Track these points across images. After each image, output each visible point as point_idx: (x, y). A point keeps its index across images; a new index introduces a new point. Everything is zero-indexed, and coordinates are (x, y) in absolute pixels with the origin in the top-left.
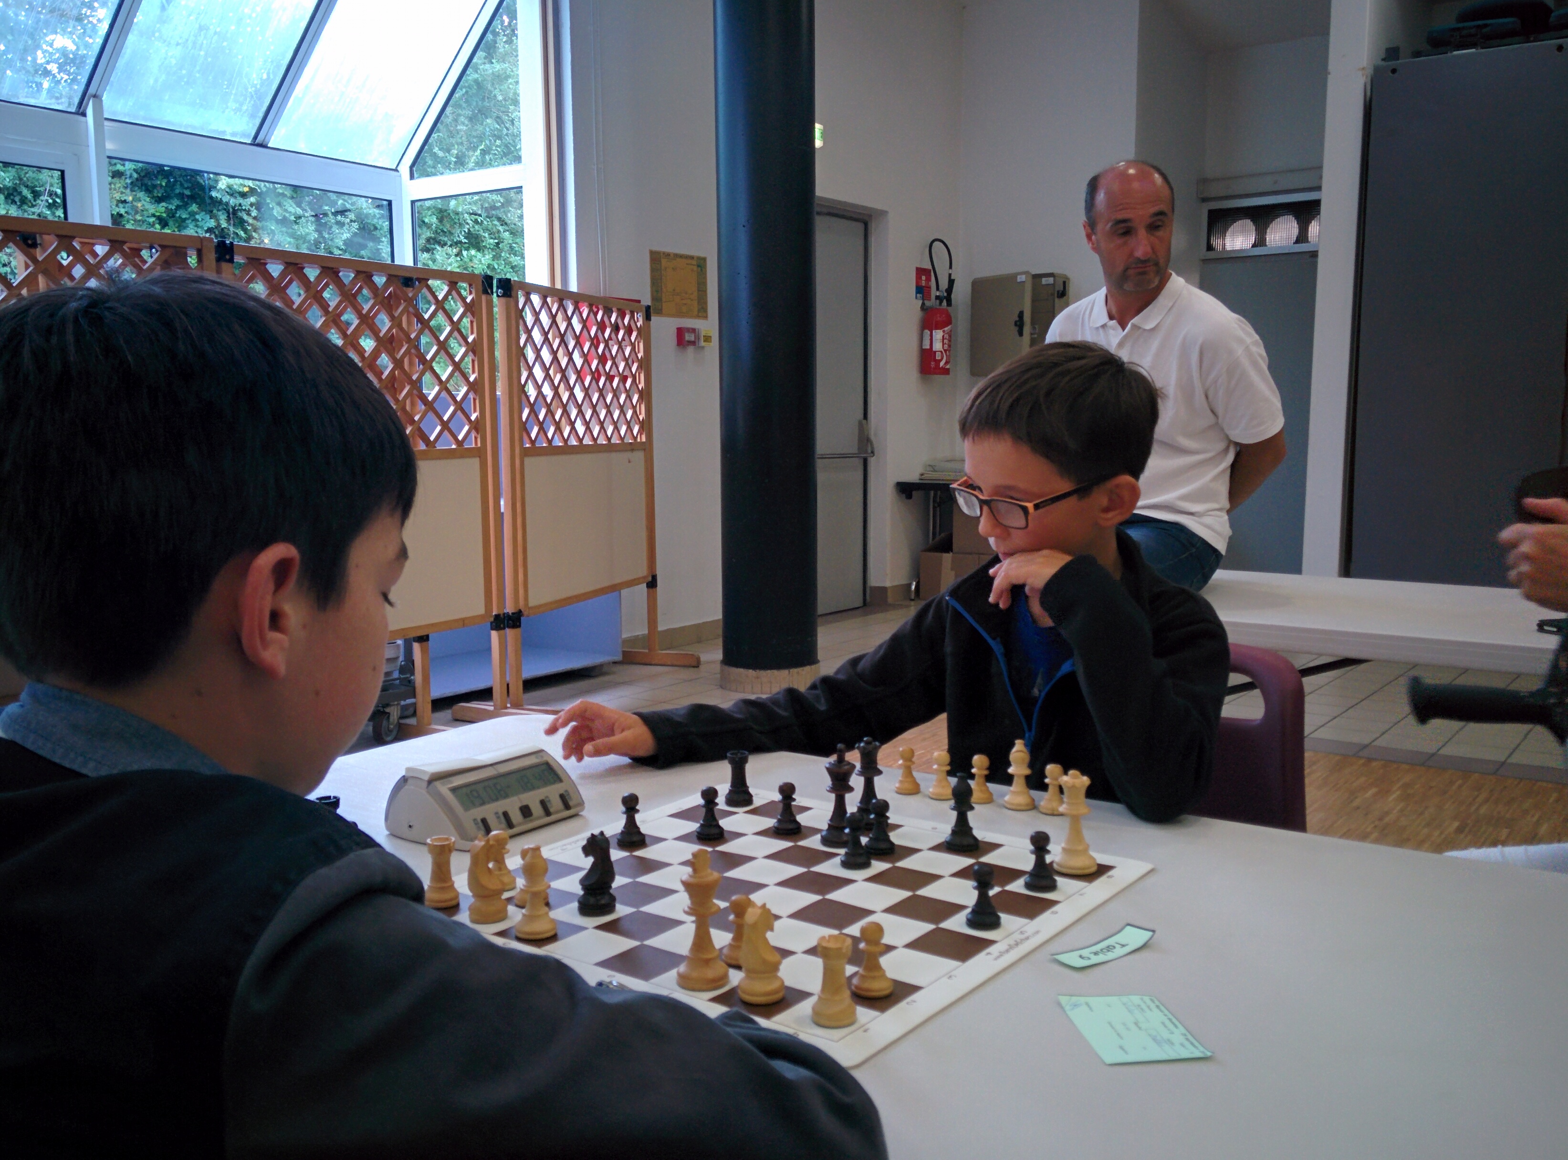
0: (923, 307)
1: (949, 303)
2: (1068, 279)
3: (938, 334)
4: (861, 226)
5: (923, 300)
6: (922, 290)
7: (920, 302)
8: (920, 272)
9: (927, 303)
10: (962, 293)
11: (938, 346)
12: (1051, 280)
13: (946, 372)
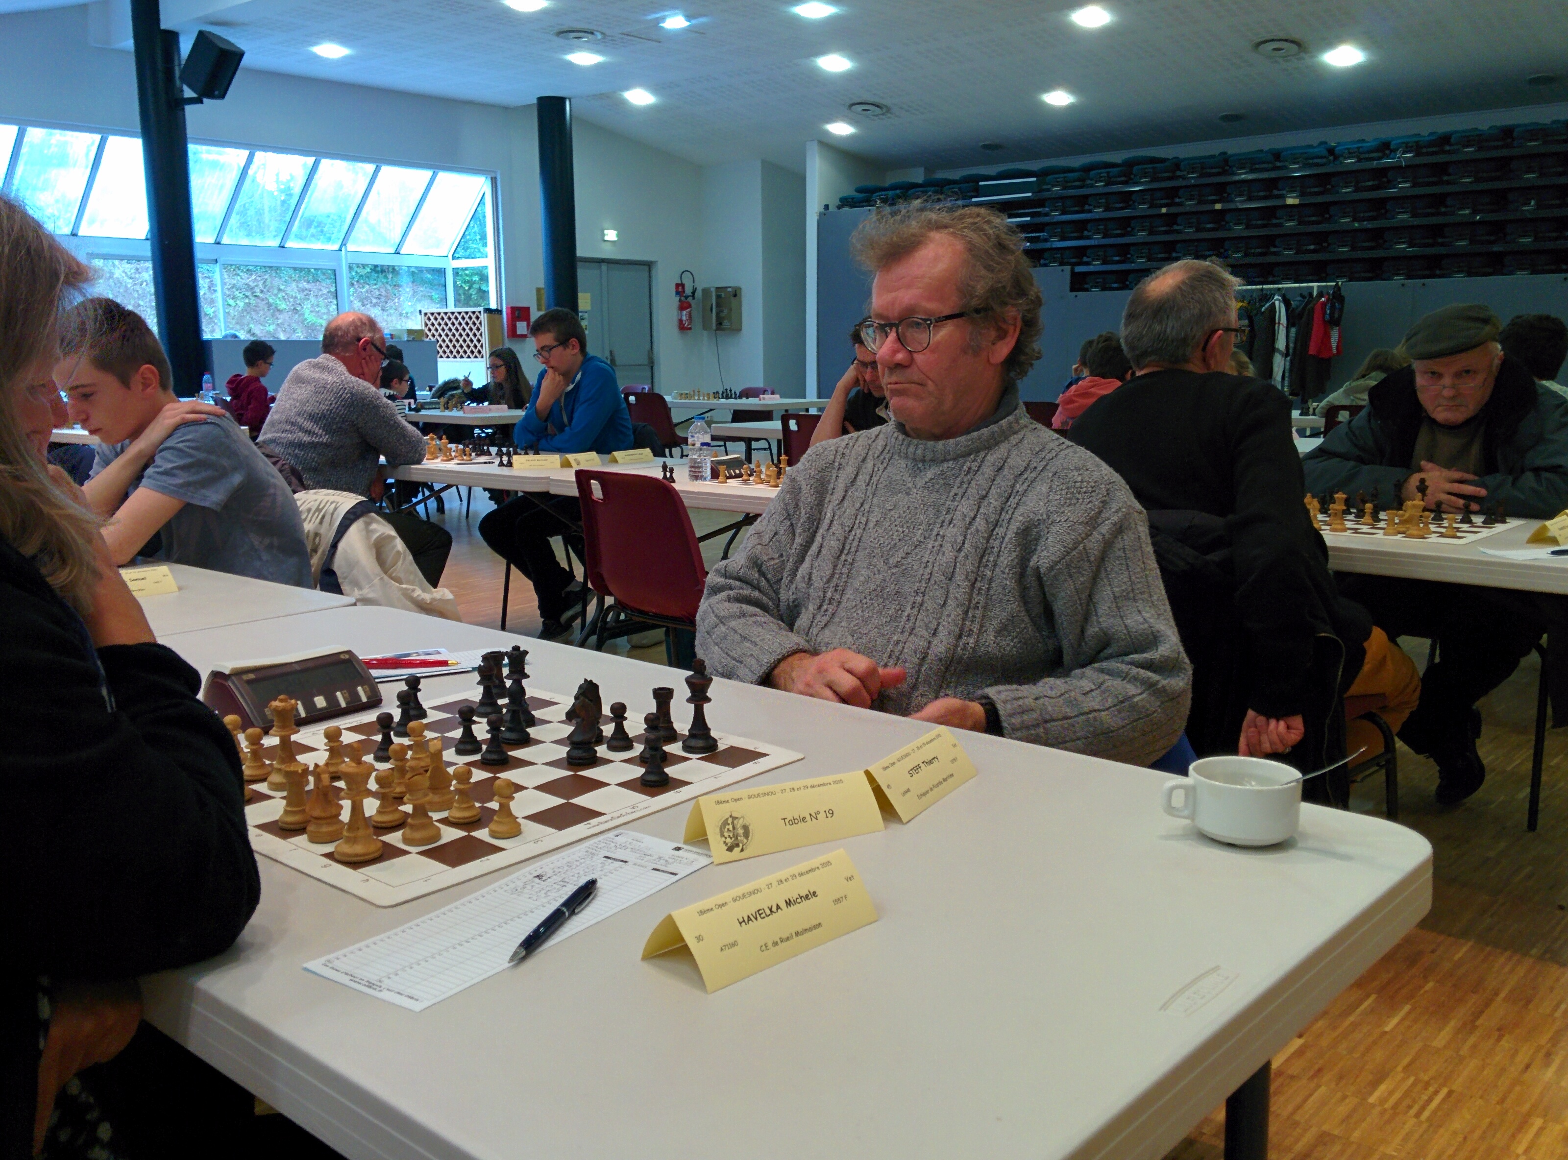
0: (680, 300)
1: (694, 298)
2: (740, 289)
3: (684, 312)
4: (646, 268)
5: (681, 296)
6: (677, 293)
7: (678, 299)
8: (677, 285)
9: (683, 298)
10: (698, 293)
11: (684, 318)
12: (729, 290)
13: (690, 329)
